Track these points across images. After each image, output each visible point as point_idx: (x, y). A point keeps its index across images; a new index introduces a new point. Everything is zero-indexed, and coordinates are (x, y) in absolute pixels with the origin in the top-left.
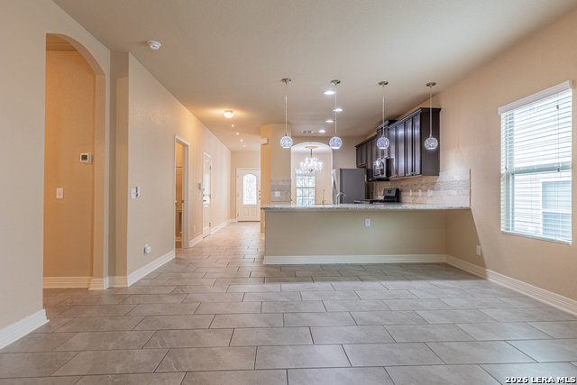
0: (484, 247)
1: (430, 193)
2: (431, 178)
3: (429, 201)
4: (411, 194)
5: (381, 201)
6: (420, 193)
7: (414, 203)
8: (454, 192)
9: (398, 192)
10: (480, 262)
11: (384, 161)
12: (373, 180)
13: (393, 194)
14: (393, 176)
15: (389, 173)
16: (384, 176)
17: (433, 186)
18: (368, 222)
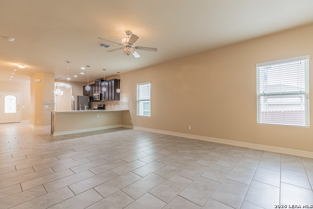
0: (133, 121)
1: (117, 106)
2: (117, 101)
3: (116, 108)
4: (109, 106)
5: (96, 109)
6: (113, 106)
7: (110, 109)
8: (124, 106)
9: (104, 105)
10: (132, 125)
11: (99, 94)
12: (93, 101)
13: (102, 106)
14: (103, 100)
15: (101, 99)
16: (99, 100)
17: (117, 104)
18: (98, 116)
